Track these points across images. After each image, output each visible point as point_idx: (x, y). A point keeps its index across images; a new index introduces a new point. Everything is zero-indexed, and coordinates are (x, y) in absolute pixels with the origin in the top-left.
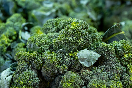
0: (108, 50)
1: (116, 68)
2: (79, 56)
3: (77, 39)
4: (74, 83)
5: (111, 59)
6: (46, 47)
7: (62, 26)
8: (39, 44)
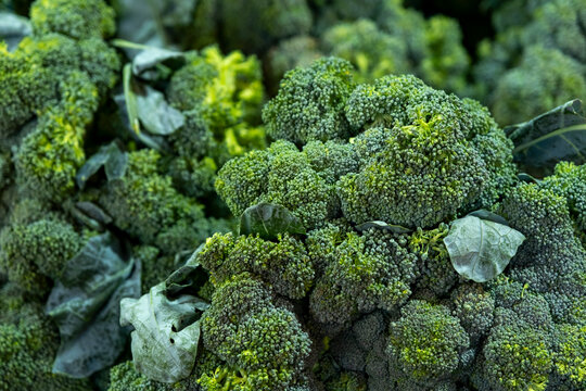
0: (548, 213)
1: (576, 276)
2: (451, 246)
3: (440, 185)
4: (442, 346)
5: (557, 244)
6: (319, 210)
7: (365, 115)
8: (287, 199)
